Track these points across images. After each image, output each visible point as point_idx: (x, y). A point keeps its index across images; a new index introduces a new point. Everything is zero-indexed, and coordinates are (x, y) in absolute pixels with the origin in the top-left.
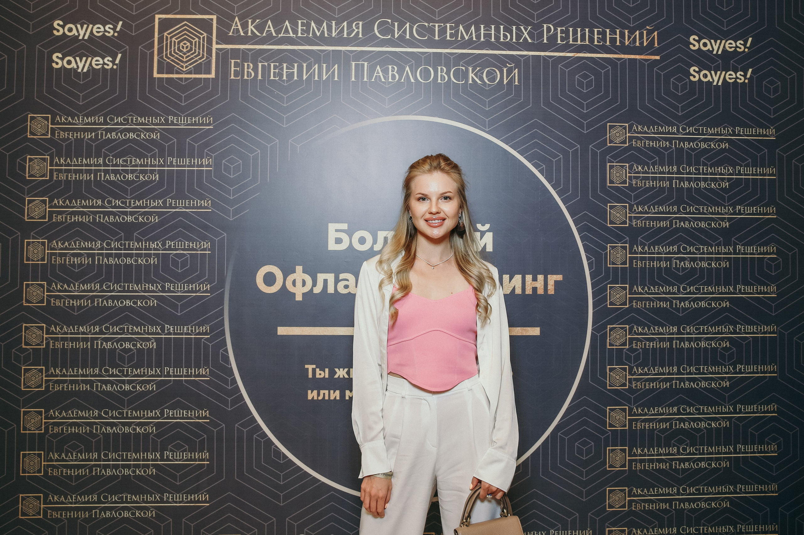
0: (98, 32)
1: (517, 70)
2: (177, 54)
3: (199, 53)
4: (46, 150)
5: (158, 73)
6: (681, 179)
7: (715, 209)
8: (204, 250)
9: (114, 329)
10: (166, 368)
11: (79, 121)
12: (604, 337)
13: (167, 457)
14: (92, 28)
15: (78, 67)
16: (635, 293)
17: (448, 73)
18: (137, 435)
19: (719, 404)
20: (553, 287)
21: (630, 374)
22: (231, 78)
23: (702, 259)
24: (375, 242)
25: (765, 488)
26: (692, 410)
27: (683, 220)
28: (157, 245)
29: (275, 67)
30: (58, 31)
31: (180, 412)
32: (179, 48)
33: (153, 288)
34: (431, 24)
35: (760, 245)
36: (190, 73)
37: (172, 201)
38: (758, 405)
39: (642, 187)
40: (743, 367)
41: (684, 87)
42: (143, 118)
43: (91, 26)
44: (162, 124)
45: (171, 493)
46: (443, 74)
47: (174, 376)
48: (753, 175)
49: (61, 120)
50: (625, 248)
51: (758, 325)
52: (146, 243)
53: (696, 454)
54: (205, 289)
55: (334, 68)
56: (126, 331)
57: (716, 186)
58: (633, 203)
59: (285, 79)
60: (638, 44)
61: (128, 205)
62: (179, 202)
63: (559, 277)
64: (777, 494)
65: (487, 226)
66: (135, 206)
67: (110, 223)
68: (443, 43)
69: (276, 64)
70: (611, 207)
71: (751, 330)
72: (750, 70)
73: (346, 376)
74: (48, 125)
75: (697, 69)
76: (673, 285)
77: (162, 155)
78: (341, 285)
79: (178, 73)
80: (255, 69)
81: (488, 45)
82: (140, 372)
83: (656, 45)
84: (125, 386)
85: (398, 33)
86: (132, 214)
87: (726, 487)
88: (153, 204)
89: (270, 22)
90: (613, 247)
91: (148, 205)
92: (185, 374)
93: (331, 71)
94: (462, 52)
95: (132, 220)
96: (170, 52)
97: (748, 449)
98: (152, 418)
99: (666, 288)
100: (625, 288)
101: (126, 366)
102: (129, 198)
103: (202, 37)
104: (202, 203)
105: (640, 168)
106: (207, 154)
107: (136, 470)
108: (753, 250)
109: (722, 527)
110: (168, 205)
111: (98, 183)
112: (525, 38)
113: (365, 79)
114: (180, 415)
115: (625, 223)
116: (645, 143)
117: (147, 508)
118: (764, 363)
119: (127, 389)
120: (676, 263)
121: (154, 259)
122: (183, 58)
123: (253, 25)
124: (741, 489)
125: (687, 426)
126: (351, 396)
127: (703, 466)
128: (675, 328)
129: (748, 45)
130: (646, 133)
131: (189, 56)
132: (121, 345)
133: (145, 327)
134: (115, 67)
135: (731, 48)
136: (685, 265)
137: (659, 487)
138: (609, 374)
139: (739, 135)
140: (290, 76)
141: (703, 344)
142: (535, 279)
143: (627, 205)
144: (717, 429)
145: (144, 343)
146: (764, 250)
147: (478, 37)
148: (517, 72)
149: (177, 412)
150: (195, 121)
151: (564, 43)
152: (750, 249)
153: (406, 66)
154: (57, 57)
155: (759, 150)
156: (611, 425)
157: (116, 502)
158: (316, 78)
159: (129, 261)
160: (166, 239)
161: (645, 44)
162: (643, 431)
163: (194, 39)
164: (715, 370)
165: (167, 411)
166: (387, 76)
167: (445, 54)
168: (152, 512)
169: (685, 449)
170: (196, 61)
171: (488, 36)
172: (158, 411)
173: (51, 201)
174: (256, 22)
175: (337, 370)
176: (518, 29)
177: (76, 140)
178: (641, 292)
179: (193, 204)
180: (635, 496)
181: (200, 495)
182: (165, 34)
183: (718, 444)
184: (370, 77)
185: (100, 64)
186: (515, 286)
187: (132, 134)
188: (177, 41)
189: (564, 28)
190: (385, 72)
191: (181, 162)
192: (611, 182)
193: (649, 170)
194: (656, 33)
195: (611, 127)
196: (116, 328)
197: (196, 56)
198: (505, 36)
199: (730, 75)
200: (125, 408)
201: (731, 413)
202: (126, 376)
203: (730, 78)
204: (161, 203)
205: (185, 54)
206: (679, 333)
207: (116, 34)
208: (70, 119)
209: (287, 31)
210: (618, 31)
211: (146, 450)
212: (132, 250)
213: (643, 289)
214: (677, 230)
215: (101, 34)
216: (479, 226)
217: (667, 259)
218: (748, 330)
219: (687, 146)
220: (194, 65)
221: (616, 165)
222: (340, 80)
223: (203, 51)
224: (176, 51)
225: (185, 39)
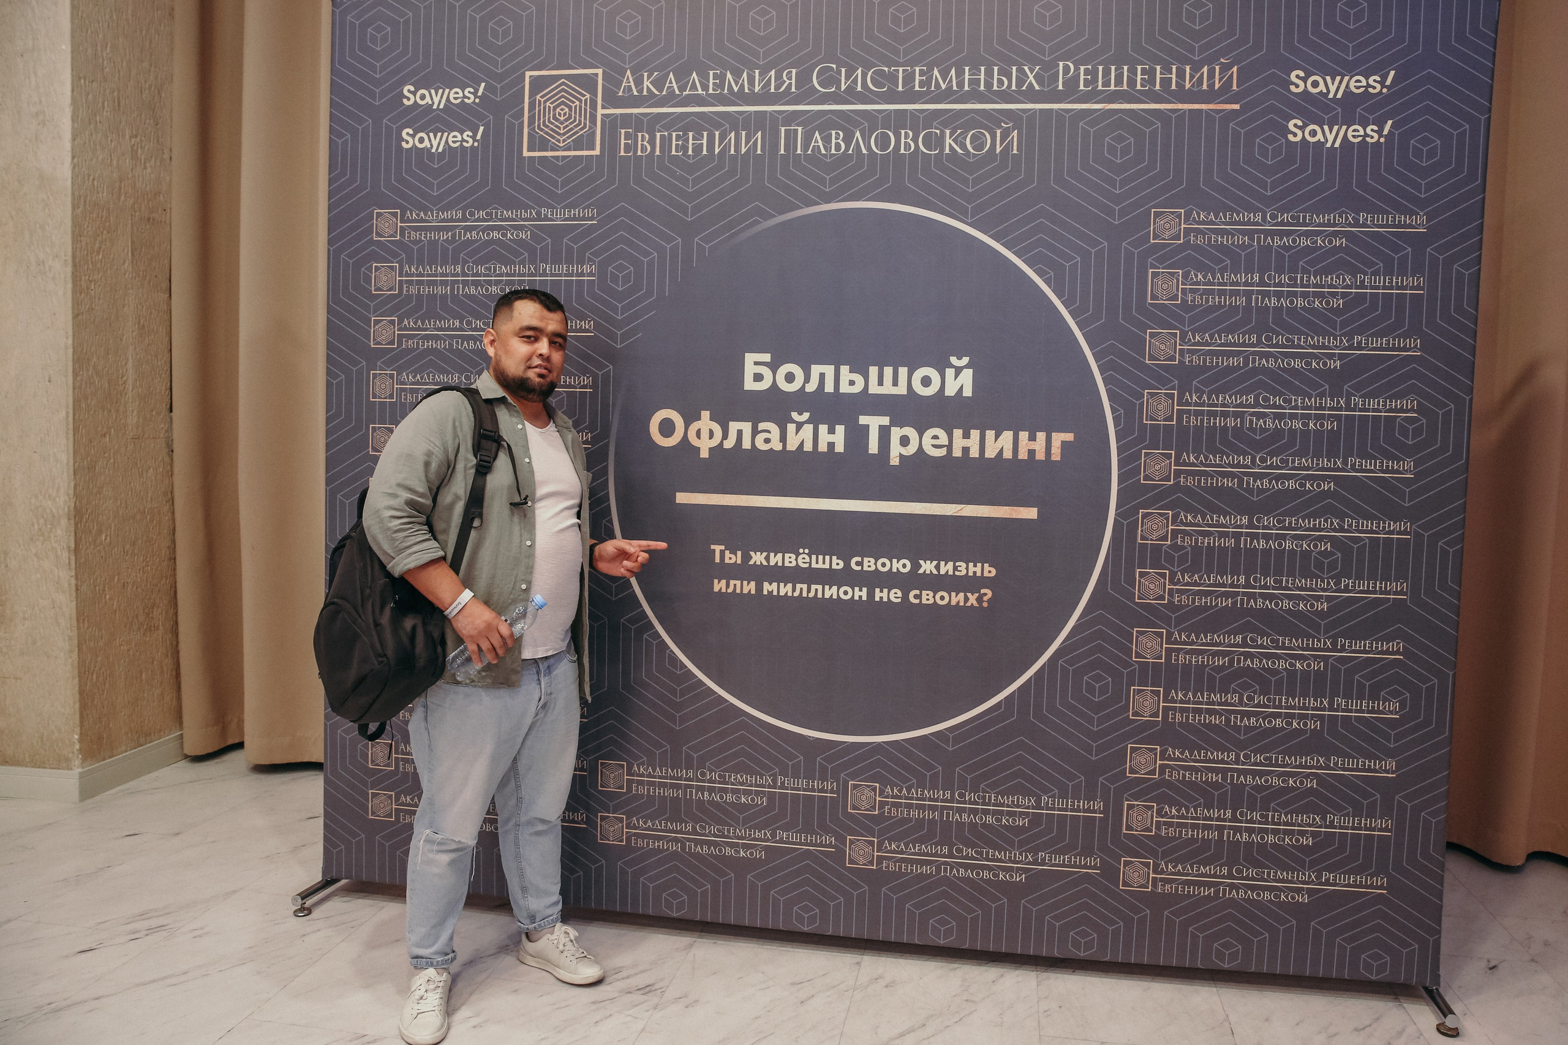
0: (455, 98)
1: (1016, 131)
2: (552, 123)
3: (580, 121)
4: (395, 255)
5: (529, 150)
6: (1266, 294)
7: (1318, 341)
8: (585, 387)
11: (433, 217)
12: (1133, 527)
14: (449, 93)
15: (432, 145)
16: (1185, 464)
17: (915, 140)
19: (1309, 636)
20: (1060, 451)
21: (1172, 582)
22: (621, 154)
23: (1293, 417)
24: (807, 379)
25: (1375, 764)
26: (1266, 641)
27: (1267, 356)
29: (678, 138)
30: (409, 99)
32: (554, 115)
34: (893, 68)
35: (1391, 398)
36: (568, 149)
38: (1372, 641)
39: (1202, 305)
40: (1352, 583)
41: (1277, 152)
42: (510, 212)
43: (447, 91)
44: (534, 220)
46: (908, 140)
48: (1384, 288)
49: (412, 216)
50: (1171, 396)
51: (1380, 519)
53: (1268, 707)
55: (756, 136)
57: (1322, 305)
58: (1187, 330)
59: (691, 154)
60: (1205, 87)
63: (1069, 437)
64: (1394, 776)
65: (965, 360)
67: (469, 350)
68: (910, 96)
69: (679, 133)
70: (1152, 335)
71: (1367, 526)
72: (1390, 122)
73: (765, 563)
74: (397, 224)
75: (1300, 123)
76: (1245, 454)
77: (532, 261)
78: (760, 438)
79: (553, 150)
80: (652, 142)
81: (975, 95)
83: (1235, 87)
85: (846, 83)
87: (1312, 759)
89: (671, 75)
90: (1152, 395)
93: (753, 140)
94: (935, 108)
96: (544, 122)
97: (1352, 706)
99: (1233, 458)
100: (1169, 456)
103: (583, 99)
104: (583, 326)
105: (1200, 276)
106: (589, 259)
108: (1378, 404)
109: (1302, 816)
111: (455, 298)
112: (1031, 83)
113: (799, 152)
115: (1173, 358)
116: (1210, 239)
118: (1386, 578)
120: (1251, 421)
122: (560, 130)
123: (650, 80)
124: (1336, 764)
125: (1257, 664)
126: (770, 590)
127: (1279, 725)
128: (1245, 518)
129: (1388, 82)
130: (1212, 223)
131: (567, 126)
134: (476, 144)
135: (1358, 88)
136: (1265, 425)
137: (1207, 750)
138: (1140, 581)
139: (1365, 225)
140: (698, 149)
141: (1288, 545)
142: (1032, 438)
143: (1178, 332)
144: (1303, 672)
146: (1396, 406)
147: (960, 84)
148: (1016, 135)
150: (574, 214)
151: (1090, 88)
152: (1373, 403)
153: (856, 131)
154: (408, 133)
155: (1397, 249)
156: (1138, 655)
158: (732, 152)
161: (1217, 86)
162: (1187, 667)
163: (574, 102)
164: (1306, 585)
166: (829, 146)
167: (912, 112)
169: (1250, 698)
170: (577, 132)
171: (975, 82)
173: (400, 322)
174: (654, 75)
175: (752, 553)
176: (1020, 71)
177: (430, 242)
178: (1193, 463)
180: (1170, 759)
182: (538, 97)
183: (1304, 695)
184: (806, 147)
185: (458, 141)
186: (1002, 448)
187: (496, 233)
188: (552, 106)
189: (1090, 67)
190: (827, 140)
191: (556, 269)
192: (1154, 297)
193: (1214, 279)
194: (1235, 69)
195: (1157, 214)
197: (576, 126)
198: (1000, 82)
199: (1354, 131)
201: (1328, 650)
203: (1354, 136)
205: (562, 123)
206: (1250, 525)
207: (477, 100)
208: (422, 214)
209: (694, 87)
210: (1174, 67)
213: (1197, 458)
214: (1255, 371)
215: (459, 101)
216: (954, 360)
217: (1236, 415)
218: (1363, 527)
219: (1277, 242)
220: (574, 137)
221: (1163, 272)
222: (765, 154)
223: (585, 119)
224: (551, 120)
225: (563, 103)
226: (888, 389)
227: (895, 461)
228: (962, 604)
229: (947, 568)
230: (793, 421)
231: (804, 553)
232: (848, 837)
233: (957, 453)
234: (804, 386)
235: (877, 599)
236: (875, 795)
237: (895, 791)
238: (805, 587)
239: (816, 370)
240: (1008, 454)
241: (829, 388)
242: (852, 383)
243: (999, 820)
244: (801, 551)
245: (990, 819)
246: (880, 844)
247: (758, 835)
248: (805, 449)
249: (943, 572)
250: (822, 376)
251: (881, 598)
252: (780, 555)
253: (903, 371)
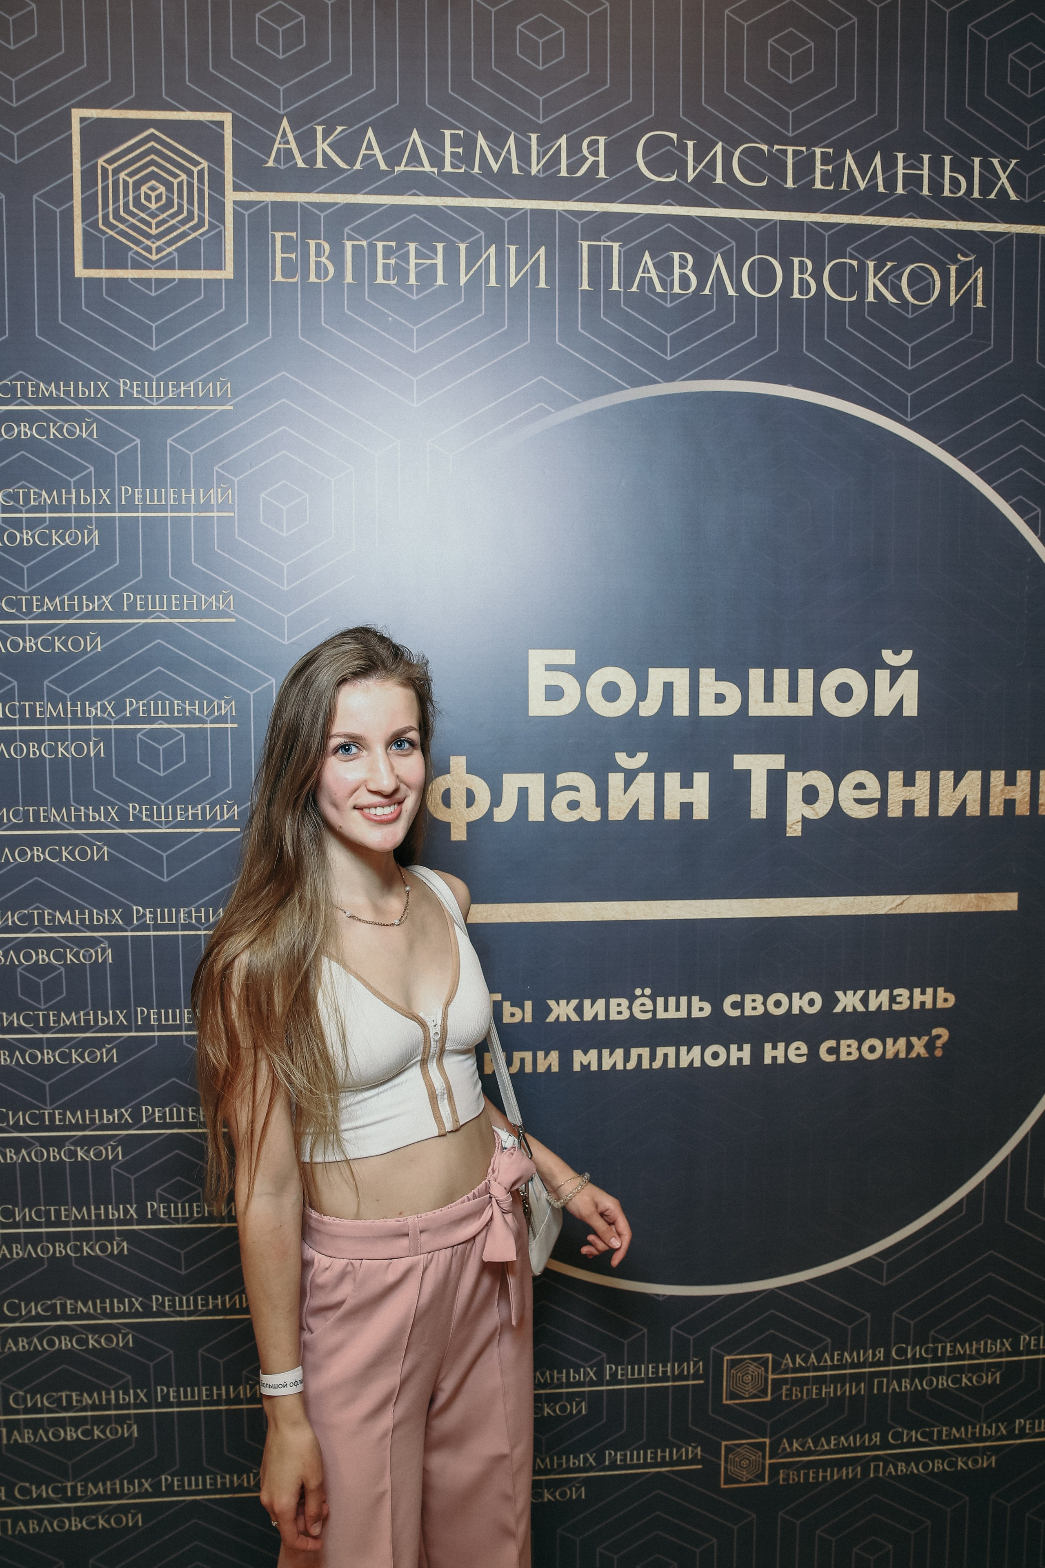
1: (981, 270)
2: (134, 215)
3: (191, 213)
5: (87, 266)
8: (222, 719)
9: (7, 919)
10: (139, 1009)
13: (155, 1213)
17: (817, 275)
18: (80, 1167)
22: (276, 280)
24: (642, 694)
28: (104, 709)
29: (388, 253)
31: (179, 1111)
32: (137, 199)
33: (98, 818)
34: (776, 147)
36: (169, 266)
37: (135, 598)
42: (53, 385)
44: (103, 401)
45: (168, 1294)
46: (806, 276)
47: (161, 1028)
52: (74, 705)
54: (226, 817)
55: (536, 256)
56: (36, 923)
59: (415, 283)
61: (24, 610)
62: (153, 599)
65: (907, 655)
66: (42, 612)
68: (807, 198)
69: (390, 243)
73: (575, 1018)
77: (104, 481)
78: (560, 802)
79: (137, 266)
80: (337, 257)
81: (914, 204)
82: (78, 1020)
84: (43, 1054)
85: (695, 169)
86: (36, 631)
88: (88, 606)
89: (370, 133)
91: (76, 609)
92: (186, 1022)
93: (530, 263)
94: (850, 222)
95: (37, 647)
96: (116, 211)
98: (112, 1126)
101: (43, 1007)
102: (26, 591)
103: (196, 170)
104: (211, 603)
106: (221, 477)
107: (82, 1245)
110: (125, 609)
112: (1003, 189)
113: (615, 287)
114: (179, 1117)
117: (115, 1329)
119: (49, 1060)
121: (96, 744)
122: (151, 228)
123: (329, 140)
126: (585, 1063)
131: (164, 221)
132: (28, 957)
133: (82, 913)
140: (426, 275)
142: (1010, 781)
145: (82, 952)
147: (890, 183)
148: (980, 276)
149: (171, 1111)
150: (187, 393)
153: (715, 254)
157: (38, 1318)
158: (493, 282)
159: (34, 750)
160: (125, 695)
163: (176, 176)
165: (147, 1110)
166: (669, 280)
167: (810, 226)
168: (125, 1336)
170: (184, 235)
171: (913, 181)
172: (126, 1111)
174: (336, 132)
175: (552, 1003)
176: (987, 166)
179: (190, 605)
181: (237, 1297)
182: (101, 162)
184: (628, 278)
186: (966, 799)
187: (25, 426)
188: (131, 181)
190: (665, 268)
191: (154, 496)
196: (13, 916)
197: (183, 222)
198: (955, 183)
200: (46, 1105)
202: (45, 1030)
204: (107, 603)
205: (153, 215)
209: (415, 158)
211: (103, 1200)
212: (41, 722)
216: (887, 655)
220: (180, 244)
222: (553, 289)
223: (201, 208)
224: (131, 208)
225: (153, 176)
226: (781, 707)
227: (794, 829)
228: (902, 1055)
229: (879, 1000)
230: (618, 769)
231: (643, 995)
232: (724, 1443)
233: (895, 811)
234: (636, 707)
235: (768, 1061)
236: (766, 1371)
237: (798, 1360)
238: (645, 1052)
239: (657, 677)
240: (973, 809)
241: (681, 708)
242: (720, 698)
243: (956, 1381)
244: (638, 992)
245: (943, 1382)
246: (775, 1446)
247: (574, 1464)
248: (641, 817)
249: (872, 1007)
250: (668, 687)
251: (774, 1058)
252: (601, 1003)
253: (806, 676)
